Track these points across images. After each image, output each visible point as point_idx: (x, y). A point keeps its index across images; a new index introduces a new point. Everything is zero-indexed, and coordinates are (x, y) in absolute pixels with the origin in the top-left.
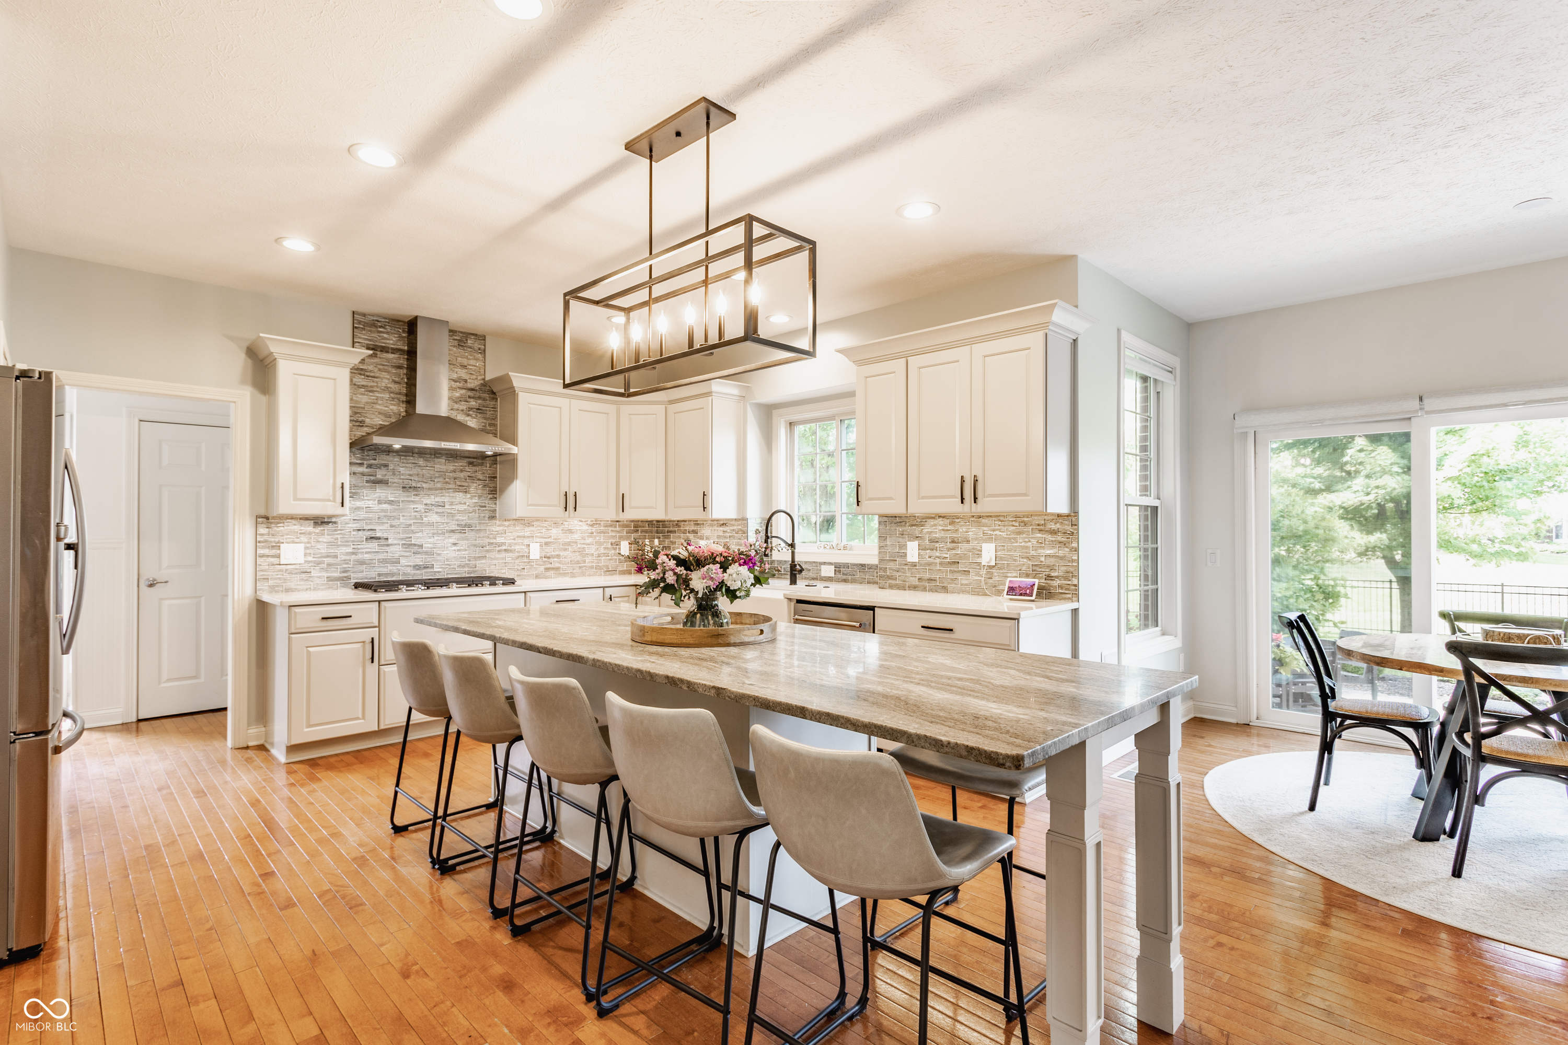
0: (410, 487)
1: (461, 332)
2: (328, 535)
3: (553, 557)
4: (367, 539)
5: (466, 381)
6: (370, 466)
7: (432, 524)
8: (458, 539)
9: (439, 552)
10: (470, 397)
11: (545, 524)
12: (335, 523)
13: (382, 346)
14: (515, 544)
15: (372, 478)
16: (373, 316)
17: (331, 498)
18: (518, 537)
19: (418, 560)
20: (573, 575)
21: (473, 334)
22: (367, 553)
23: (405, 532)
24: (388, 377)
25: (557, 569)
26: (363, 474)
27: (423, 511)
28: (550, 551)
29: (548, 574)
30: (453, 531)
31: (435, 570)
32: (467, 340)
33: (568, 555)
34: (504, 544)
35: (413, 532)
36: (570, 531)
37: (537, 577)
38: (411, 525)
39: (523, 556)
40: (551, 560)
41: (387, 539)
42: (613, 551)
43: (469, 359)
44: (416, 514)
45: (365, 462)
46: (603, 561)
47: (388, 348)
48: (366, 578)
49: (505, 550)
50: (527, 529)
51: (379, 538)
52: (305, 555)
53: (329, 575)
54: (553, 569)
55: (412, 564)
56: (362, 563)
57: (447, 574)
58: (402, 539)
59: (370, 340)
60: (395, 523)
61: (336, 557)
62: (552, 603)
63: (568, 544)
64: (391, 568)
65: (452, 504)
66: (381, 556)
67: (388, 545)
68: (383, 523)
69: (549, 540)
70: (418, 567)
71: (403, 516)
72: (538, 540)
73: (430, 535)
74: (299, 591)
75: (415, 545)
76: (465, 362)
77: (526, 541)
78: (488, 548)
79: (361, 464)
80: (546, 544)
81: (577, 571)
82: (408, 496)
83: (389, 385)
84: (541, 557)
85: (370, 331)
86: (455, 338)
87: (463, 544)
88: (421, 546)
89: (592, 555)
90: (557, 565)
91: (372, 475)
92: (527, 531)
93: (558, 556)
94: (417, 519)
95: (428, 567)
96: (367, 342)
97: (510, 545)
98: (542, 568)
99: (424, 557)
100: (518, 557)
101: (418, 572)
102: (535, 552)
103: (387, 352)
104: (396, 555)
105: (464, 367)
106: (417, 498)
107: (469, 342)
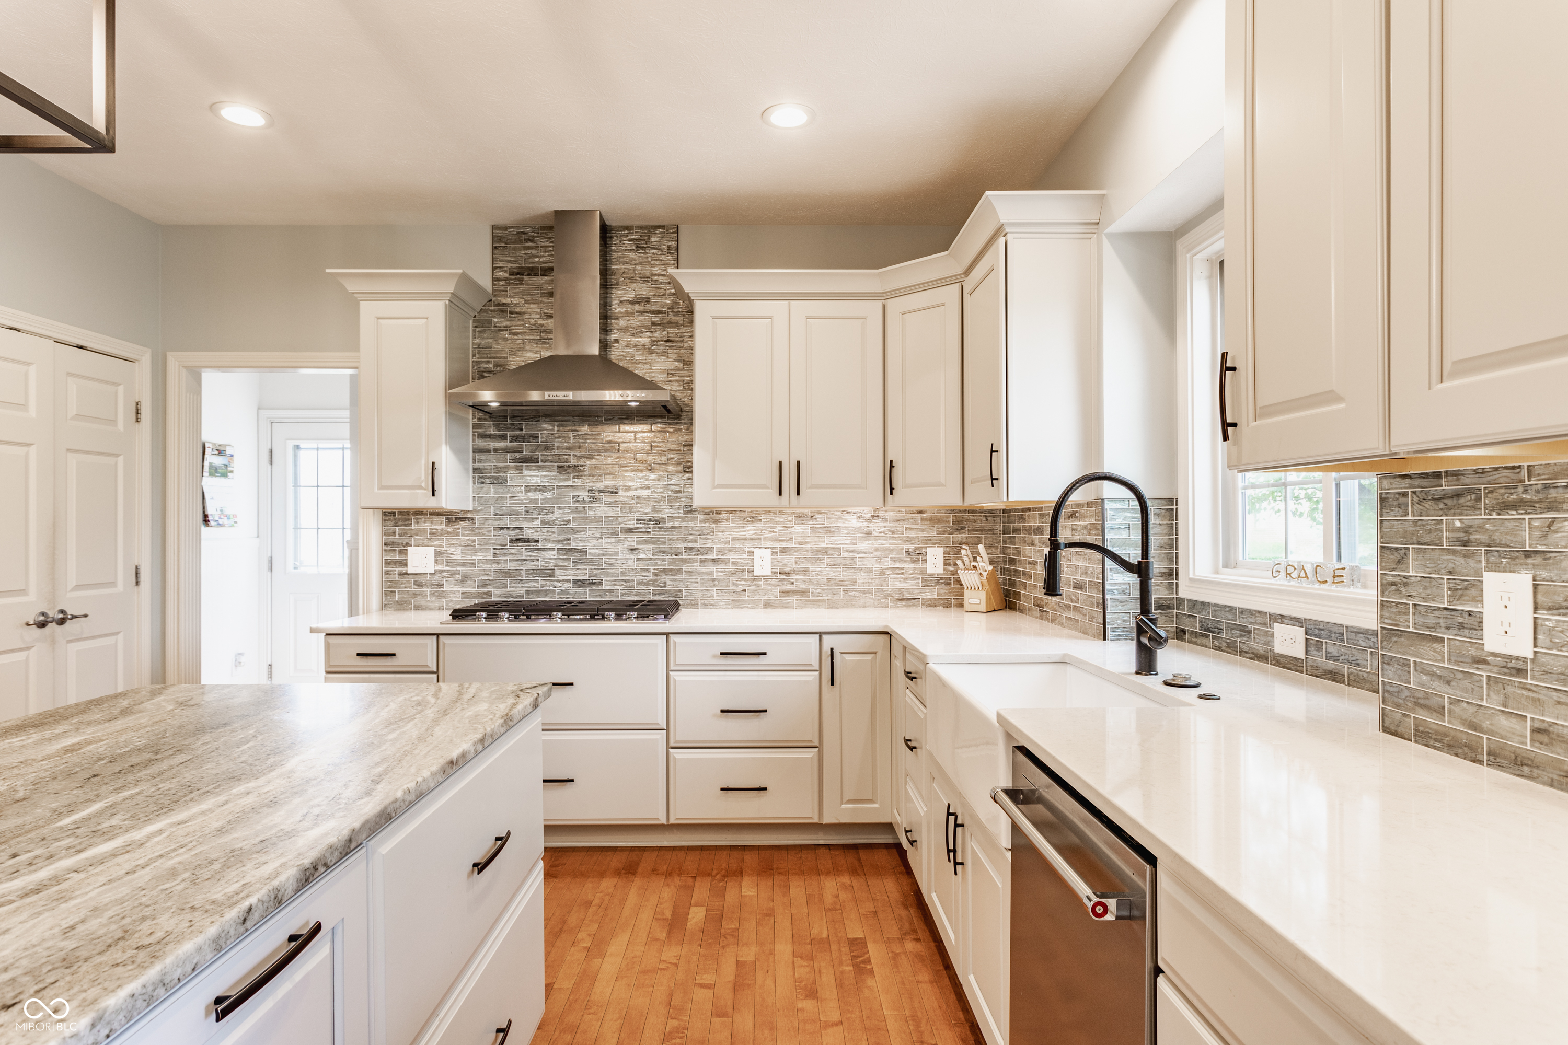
0: (569, 467)
1: (641, 227)
2: (463, 535)
3: (794, 572)
4: (511, 542)
5: (648, 300)
6: (515, 439)
7: (598, 520)
8: (638, 542)
9: (611, 561)
10: (654, 324)
11: (782, 519)
12: (472, 519)
13: (529, 268)
14: (730, 550)
15: (518, 455)
16: (517, 227)
17: (423, 485)
18: (734, 539)
19: (583, 573)
20: (832, 605)
21: (659, 227)
22: (511, 561)
23: (562, 532)
24: (538, 310)
25: (804, 592)
26: (506, 450)
27: (587, 499)
28: (790, 562)
29: (787, 600)
30: (631, 531)
31: (604, 588)
32: (649, 238)
33: (823, 570)
34: (711, 549)
35: (574, 531)
36: (828, 530)
37: (768, 605)
38: (569, 521)
39: (743, 571)
40: (794, 578)
41: (538, 541)
42: (912, 566)
43: (653, 266)
44: (577, 504)
45: (508, 434)
46: (894, 583)
47: (538, 268)
48: (512, 596)
49: (713, 560)
50: (750, 527)
51: (528, 541)
52: (436, 562)
53: (465, 590)
54: (796, 592)
55: (572, 578)
56: (507, 573)
57: (623, 595)
58: (559, 541)
59: (515, 262)
60: (551, 517)
61: (473, 564)
62: (714, 656)
63: (825, 551)
64: (540, 583)
65: (628, 488)
66: (531, 565)
67: (539, 550)
68: (533, 519)
69: (788, 544)
70: (578, 583)
71: (560, 508)
72: (769, 544)
73: (598, 536)
74: (430, 609)
75: (576, 550)
76: (647, 270)
77: (748, 546)
78: (684, 556)
79: (503, 438)
80: (783, 550)
81: (840, 596)
82: (566, 480)
83: (540, 322)
84: (774, 573)
85: (515, 249)
86: (633, 237)
87: (647, 551)
88: (583, 552)
89: (870, 571)
90: (802, 586)
91: (518, 452)
92: (750, 530)
93: (805, 571)
94: (578, 512)
95: (595, 583)
96: (509, 266)
97: (721, 551)
98: (777, 591)
99: (588, 568)
100: (734, 573)
101: (581, 590)
102: (763, 564)
103: (536, 275)
104: (550, 566)
105: (646, 279)
106: (578, 482)
107: (653, 239)
